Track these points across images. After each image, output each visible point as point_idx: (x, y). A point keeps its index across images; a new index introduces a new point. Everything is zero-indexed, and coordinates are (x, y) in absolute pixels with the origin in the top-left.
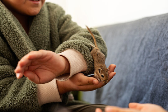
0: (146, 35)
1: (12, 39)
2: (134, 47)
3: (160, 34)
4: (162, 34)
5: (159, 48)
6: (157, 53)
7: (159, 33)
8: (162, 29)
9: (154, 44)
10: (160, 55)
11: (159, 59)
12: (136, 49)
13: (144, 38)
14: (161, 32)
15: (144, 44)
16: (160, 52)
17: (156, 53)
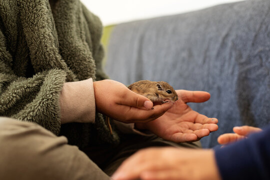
0: (230, 29)
1: (27, 3)
2: (207, 50)
3: (261, 27)
4: (264, 27)
5: (260, 48)
6: (258, 57)
7: (258, 27)
8: (264, 20)
9: (250, 43)
10: (264, 60)
11: (261, 65)
12: (213, 53)
13: (227, 36)
14: (262, 24)
15: (230, 44)
16: (263, 55)
17: (255, 56)
